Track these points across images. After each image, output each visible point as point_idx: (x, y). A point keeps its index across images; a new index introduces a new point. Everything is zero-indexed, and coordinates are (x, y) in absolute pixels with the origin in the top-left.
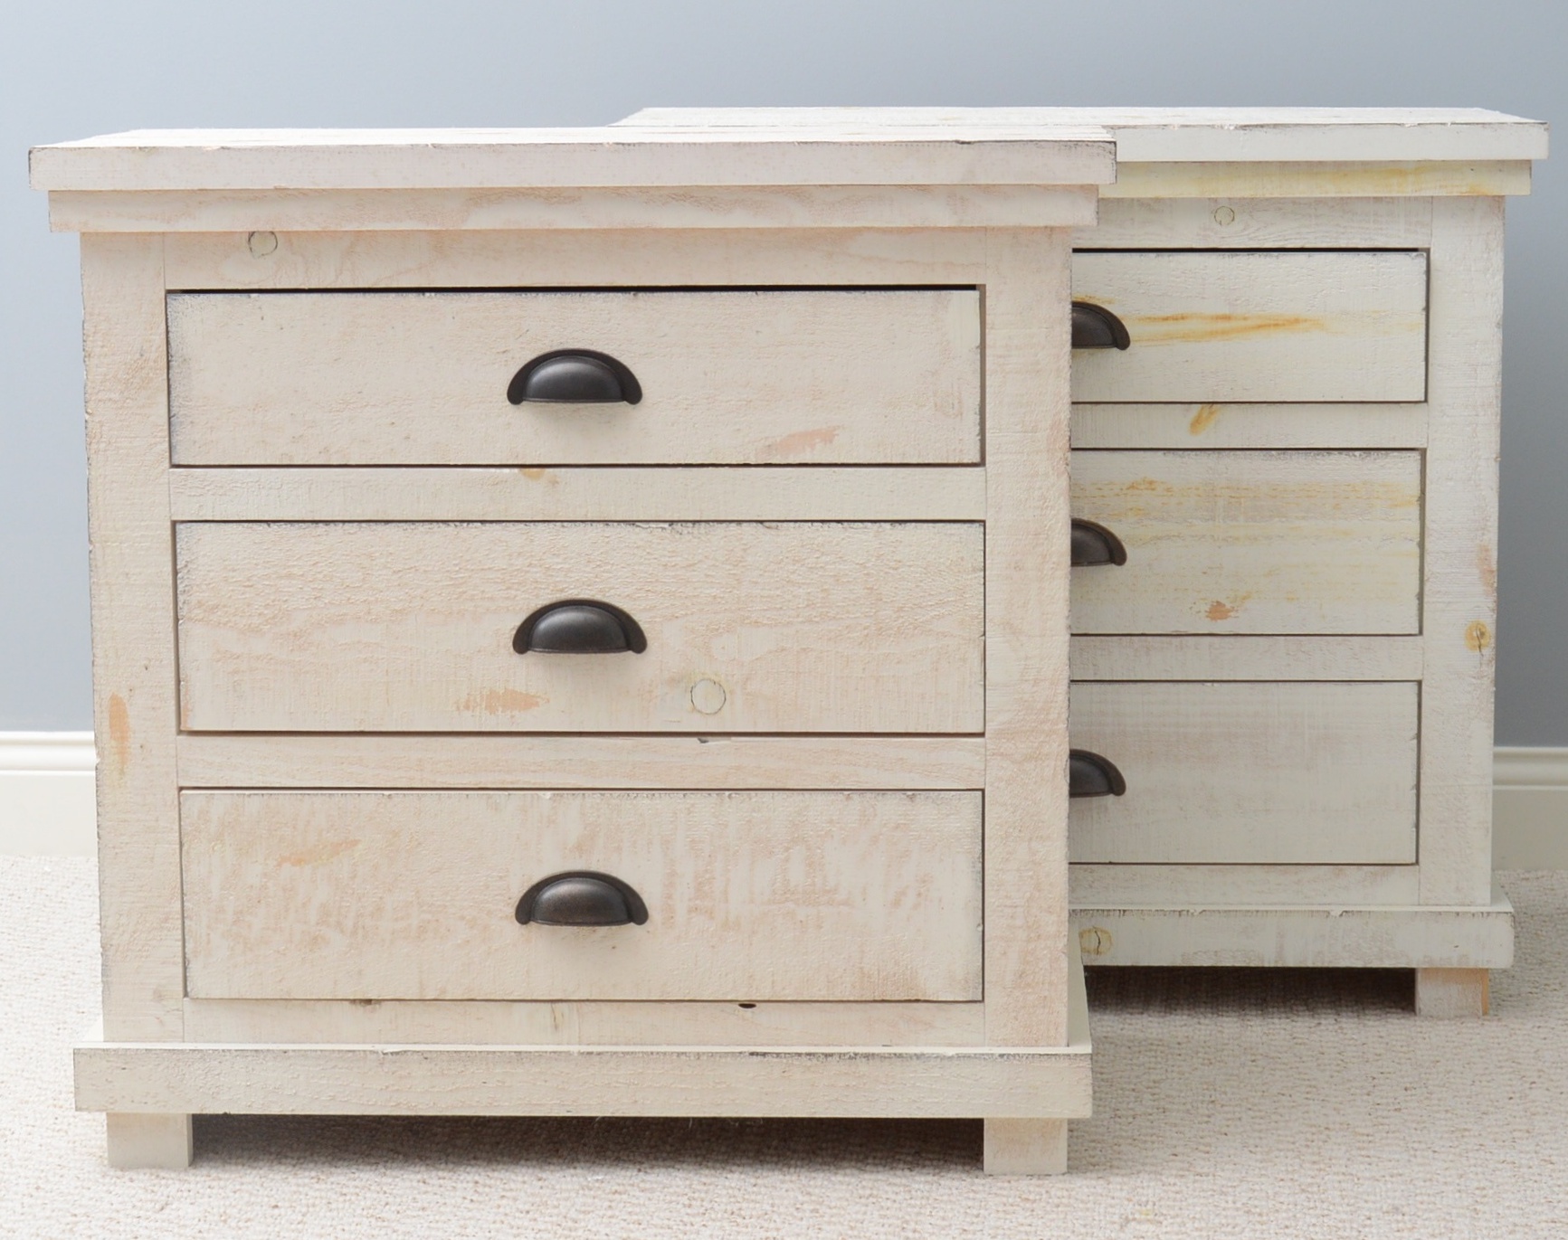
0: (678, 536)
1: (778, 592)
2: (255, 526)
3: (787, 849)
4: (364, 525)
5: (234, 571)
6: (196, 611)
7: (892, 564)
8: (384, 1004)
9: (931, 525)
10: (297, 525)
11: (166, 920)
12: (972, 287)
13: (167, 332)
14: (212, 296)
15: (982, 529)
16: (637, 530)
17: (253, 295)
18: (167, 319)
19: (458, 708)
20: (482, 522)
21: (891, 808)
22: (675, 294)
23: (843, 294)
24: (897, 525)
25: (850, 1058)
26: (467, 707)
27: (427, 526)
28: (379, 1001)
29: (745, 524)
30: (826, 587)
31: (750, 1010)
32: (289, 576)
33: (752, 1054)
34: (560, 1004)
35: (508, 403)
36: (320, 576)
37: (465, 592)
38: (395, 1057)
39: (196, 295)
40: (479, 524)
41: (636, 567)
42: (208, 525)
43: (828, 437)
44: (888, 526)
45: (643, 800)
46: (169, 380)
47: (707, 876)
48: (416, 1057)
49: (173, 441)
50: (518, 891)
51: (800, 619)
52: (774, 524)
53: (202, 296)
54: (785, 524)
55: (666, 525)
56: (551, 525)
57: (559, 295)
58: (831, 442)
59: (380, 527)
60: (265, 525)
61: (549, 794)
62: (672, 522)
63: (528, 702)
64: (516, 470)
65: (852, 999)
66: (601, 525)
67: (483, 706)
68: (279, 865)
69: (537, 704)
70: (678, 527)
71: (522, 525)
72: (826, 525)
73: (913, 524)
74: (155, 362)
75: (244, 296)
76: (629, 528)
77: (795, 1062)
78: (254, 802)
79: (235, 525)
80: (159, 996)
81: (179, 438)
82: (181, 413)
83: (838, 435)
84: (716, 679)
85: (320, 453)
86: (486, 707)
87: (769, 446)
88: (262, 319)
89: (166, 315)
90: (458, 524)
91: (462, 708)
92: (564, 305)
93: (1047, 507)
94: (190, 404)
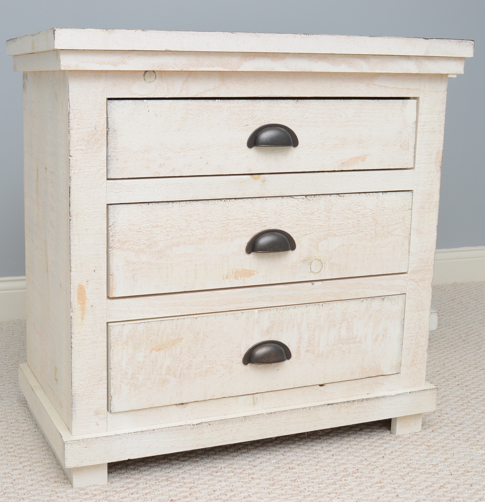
0: (308, 201)
1: (343, 222)
2: (143, 205)
3: (341, 323)
4: (188, 202)
5: (133, 225)
6: (117, 244)
7: (382, 209)
8: (189, 404)
9: (395, 193)
10: (160, 204)
11: (100, 381)
12: (414, 98)
13: (107, 118)
14: (127, 101)
15: (412, 194)
16: (294, 199)
17: (145, 101)
18: (107, 112)
19: (223, 278)
20: (235, 199)
21: (376, 303)
22: (312, 101)
23: (371, 101)
24: (384, 193)
25: (361, 401)
26: (227, 278)
27: (214, 201)
28: (187, 403)
29: (332, 195)
30: (359, 219)
31: (323, 387)
32: (157, 226)
33: (328, 405)
34: (256, 395)
35: (247, 147)
36: (170, 225)
37: (228, 229)
38: (197, 426)
39: (120, 101)
40: (234, 200)
41: (293, 215)
42: (122, 205)
43: (363, 159)
44: (381, 193)
45: (292, 310)
46: (107, 140)
47: (313, 337)
48: (206, 424)
49: (109, 168)
50: (244, 351)
51: (350, 233)
52: (343, 195)
53: (123, 101)
54: (346, 195)
55: (304, 197)
56: (262, 199)
57: (268, 101)
58: (364, 161)
59: (195, 203)
60: (147, 204)
61: (257, 310)
62: (306, 196)
63: (250, 273)
64: (249, 176)
65: (359, 378)
66: (280, 198)
67: (233, 277)
68: (151, 352)
69: (254, 274)
70: (308, 197)
71: (250, 200)
72: (360, 194)
73: (390, 193)
74: (101, 131)
75: (141, 101)
76: (290, 199)
77: (343, 405)
78: (141, 327)
79: (134, 205)
80: (97, 413)
81: (111, 166)
82: (112, 155)
83: (367, 158)
84: (320, 259)
85: (171, 171)
86: (234, 277)
87: (343, 163)
88: (149, 111)
89: (107, 110)
90: (225, 200)
91: (225, 278)
92: (270, 105)
93: (433, 184)
94: (116, 150)
